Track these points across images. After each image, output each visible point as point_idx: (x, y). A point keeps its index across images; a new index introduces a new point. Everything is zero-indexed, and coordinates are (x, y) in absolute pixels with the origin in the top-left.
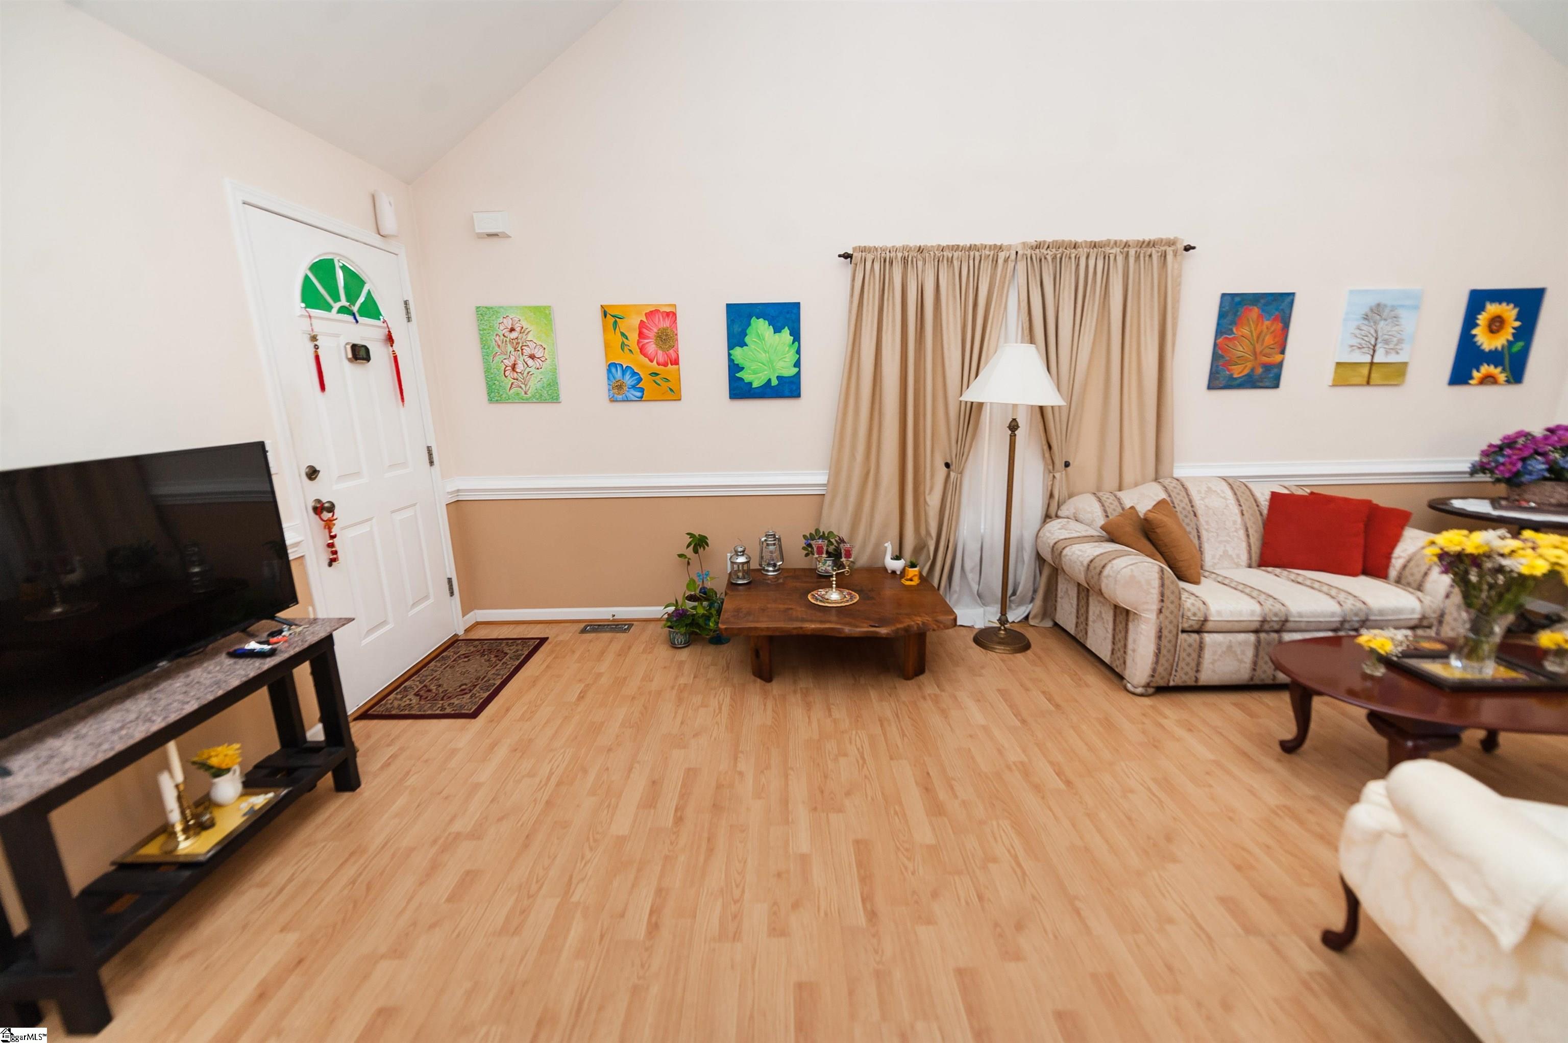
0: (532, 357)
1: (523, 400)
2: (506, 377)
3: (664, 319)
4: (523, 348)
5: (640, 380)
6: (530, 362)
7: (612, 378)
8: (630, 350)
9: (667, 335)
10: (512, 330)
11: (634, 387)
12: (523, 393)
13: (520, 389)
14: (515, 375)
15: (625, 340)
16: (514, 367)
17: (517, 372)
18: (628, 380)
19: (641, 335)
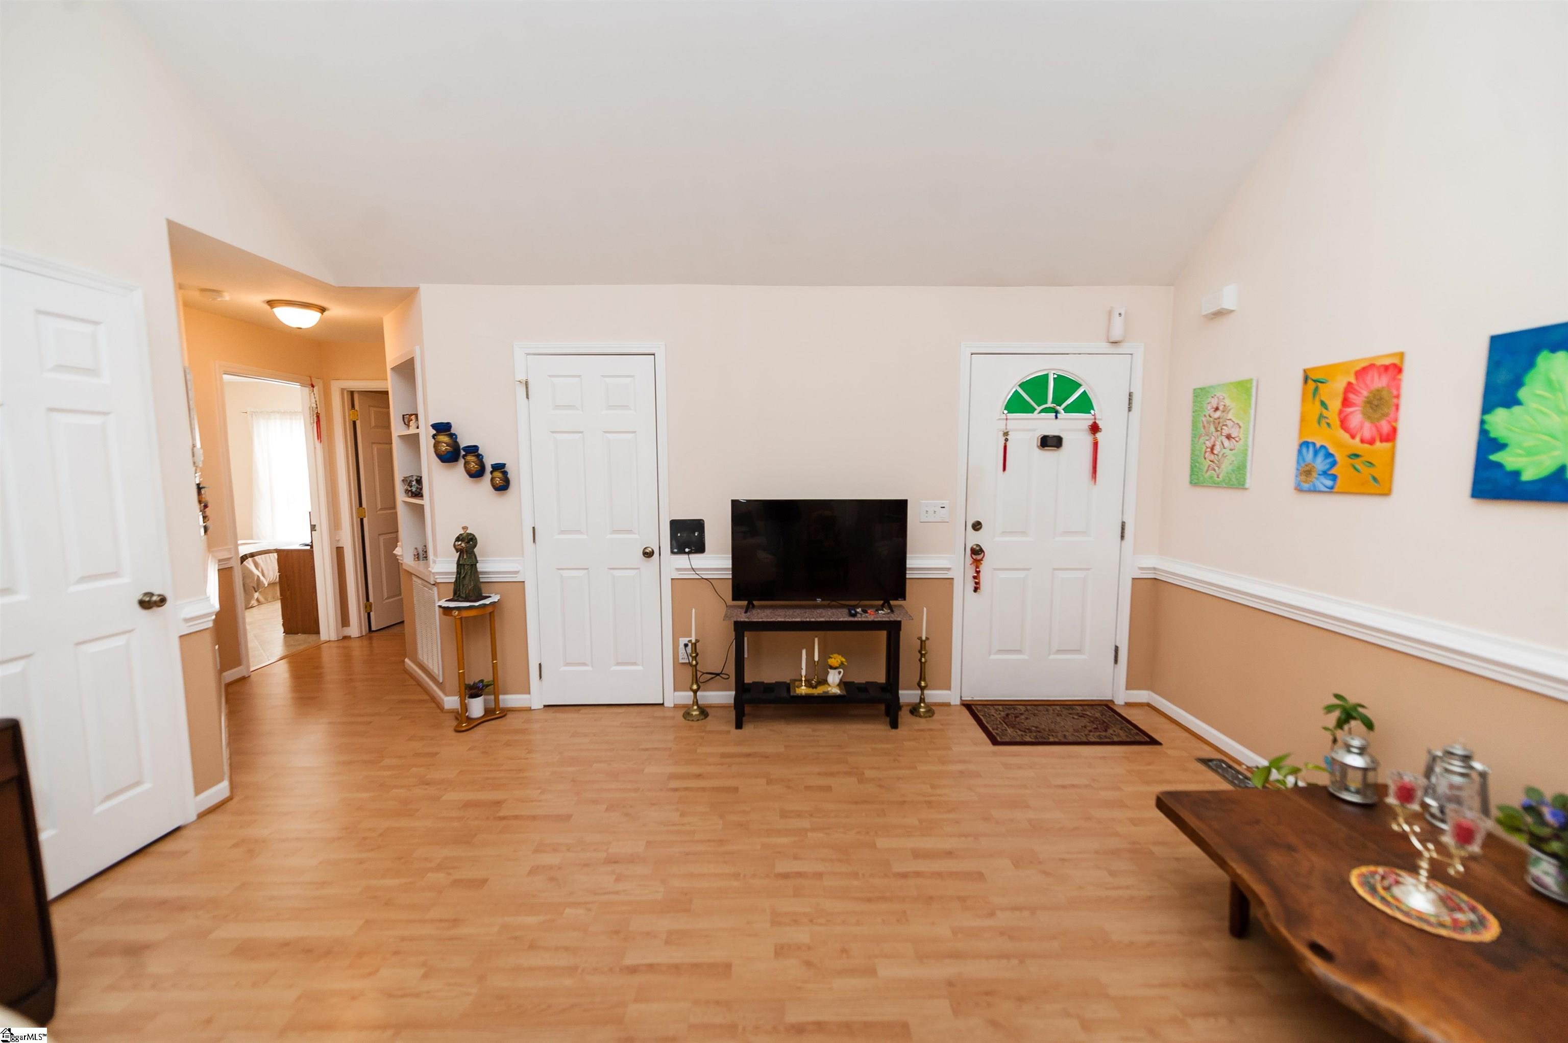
0: (1229, 437)
1: (1215, 484)
2: (1205, 458)
3: (1380, 375)
4: (1224, 427)
5: (1334, 463)
6: (1226, 443)
7: (1301, 461)
8: (1328, 424)
9: (1381, 399)
10: (1217, 409)
11: (1325, 473)
12: (1216, 476)
13: (1213, 472)
14: (1212, 457)
15: (1324, 411)
16: (1212, 448)
17: (1214, 454)
18: (1320, 464)
19: (1346, 402)
